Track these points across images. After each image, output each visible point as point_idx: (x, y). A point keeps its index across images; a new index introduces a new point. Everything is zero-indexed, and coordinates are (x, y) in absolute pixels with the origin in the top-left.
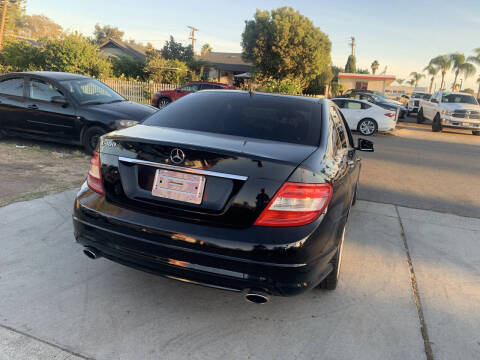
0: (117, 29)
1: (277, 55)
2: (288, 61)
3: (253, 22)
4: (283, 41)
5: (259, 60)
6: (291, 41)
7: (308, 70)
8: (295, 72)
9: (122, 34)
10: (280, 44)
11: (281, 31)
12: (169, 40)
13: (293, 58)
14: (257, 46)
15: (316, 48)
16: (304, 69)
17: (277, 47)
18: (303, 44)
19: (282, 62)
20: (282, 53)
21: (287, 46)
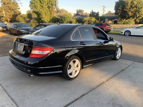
0: (82, 10)
1: (126, 12)
2: (130, 13)
3: (118, 2)
4: (128, 7)
5: (119, 14)
6: (131, 6)
7: (138, 15)
8: (133, 17)
9: (83, 11)
10: (127, 8)
11: (127, 4)
12: (92, 11)
13: (132, 12)
14: (119, 10)
15: (141, 8)
16: (136, 15)
17: (126, 9)
18: (136, 7)
19: (128, 14)
20: (128, 11)
21: (130, 8)
